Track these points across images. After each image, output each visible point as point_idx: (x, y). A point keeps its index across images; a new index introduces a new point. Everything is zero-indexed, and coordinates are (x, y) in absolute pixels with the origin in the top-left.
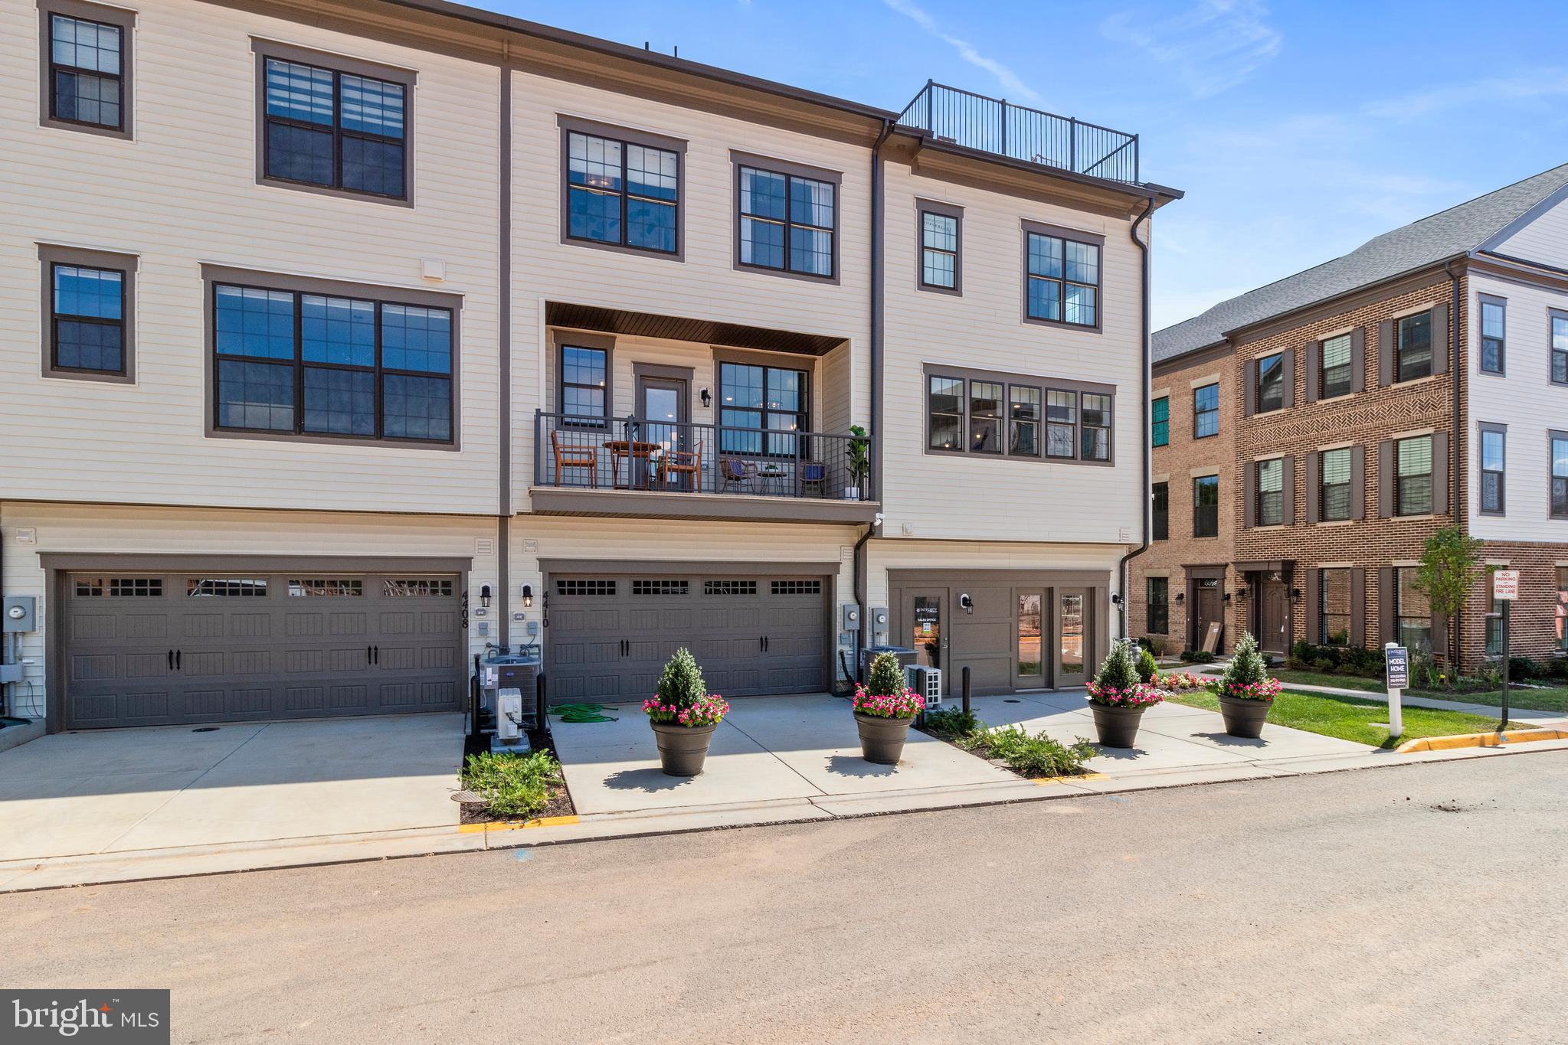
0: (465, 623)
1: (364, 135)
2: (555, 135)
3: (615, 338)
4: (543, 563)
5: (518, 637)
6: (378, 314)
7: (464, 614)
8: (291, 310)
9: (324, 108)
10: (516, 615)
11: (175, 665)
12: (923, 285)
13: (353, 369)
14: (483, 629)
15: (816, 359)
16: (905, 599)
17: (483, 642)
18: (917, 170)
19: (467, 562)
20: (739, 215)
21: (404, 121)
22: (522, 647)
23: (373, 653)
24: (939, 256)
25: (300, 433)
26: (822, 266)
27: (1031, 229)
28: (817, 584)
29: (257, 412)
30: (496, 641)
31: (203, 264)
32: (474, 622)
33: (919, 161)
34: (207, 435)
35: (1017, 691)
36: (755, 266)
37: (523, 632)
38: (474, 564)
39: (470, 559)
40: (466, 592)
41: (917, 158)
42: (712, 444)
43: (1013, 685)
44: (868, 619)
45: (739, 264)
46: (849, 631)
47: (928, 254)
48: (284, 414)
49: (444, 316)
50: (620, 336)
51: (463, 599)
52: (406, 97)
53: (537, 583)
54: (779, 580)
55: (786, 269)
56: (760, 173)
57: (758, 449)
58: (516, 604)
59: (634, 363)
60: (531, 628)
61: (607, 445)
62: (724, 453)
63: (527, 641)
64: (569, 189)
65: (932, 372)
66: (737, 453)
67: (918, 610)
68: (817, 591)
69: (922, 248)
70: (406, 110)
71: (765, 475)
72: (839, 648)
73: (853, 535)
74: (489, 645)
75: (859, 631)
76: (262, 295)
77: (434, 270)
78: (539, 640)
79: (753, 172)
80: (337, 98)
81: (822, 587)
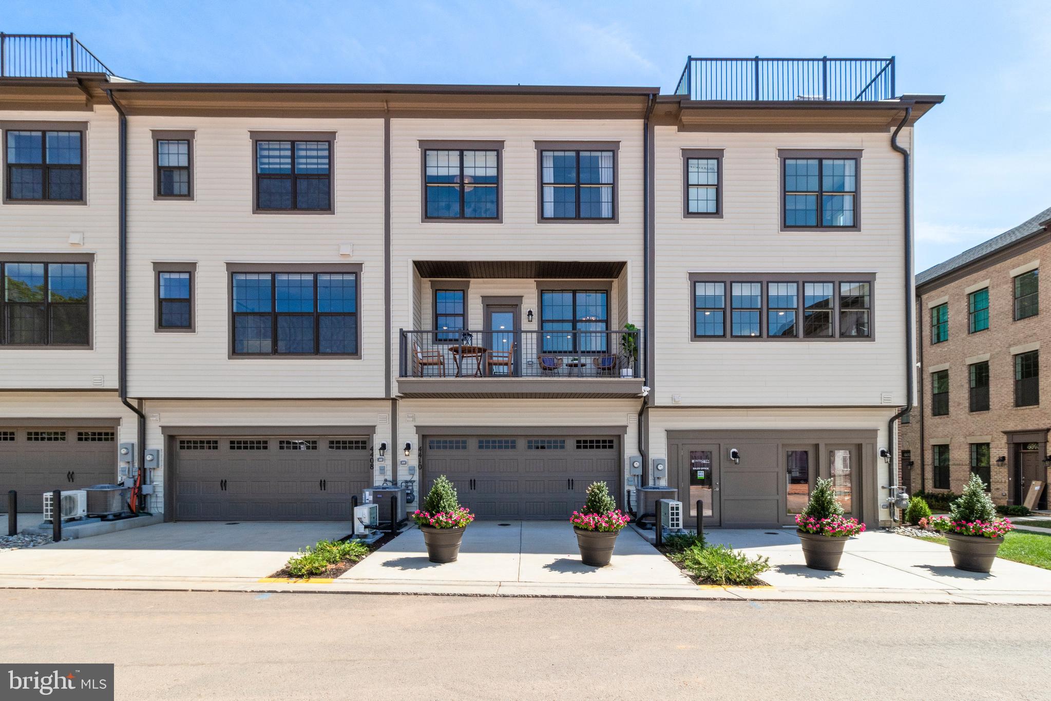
0: (372, 466)
1: (308, 176)
2: (417, 154)
3: (469, 282)
4: (418, 428)
5: (403, 475)
6: (315, 281)
7: (372, 460)
8: (270, 284)
9: (286, 163)
10: (401, 462)
11: (224, 488)
12: (688, 214)
13: (302, 314)
14: (382, 470)
15: (613, 281)
16: (681, 453)
17: (382, 478)
18: (683, 128)
19: (373, 428)
20: (541, 184)
21: (329, 164)
22: (406, 482)
23: (323, 484)
24: (702, 191)
25: (275, 354)
26: (606, 211)
27: (785, 155)
28: (611, 442)
29: (253, 344)
30: (390, 478)
31: (227, 263)
32: (377, 465)
33: (683, 120)
34: (229, 358)
35: (784, 527)
36: (556, 219)
37: (407, 472)
38: (378, 430)
39: (374, 427)
40: (373, 447)
41: (681, 120)
42: (535, 346)
43: (780, 521)
44: (651, 467)
45: (542, 218)
46: (635, 475)
47: (692, 191)
48: (267, 344)
49: (352, 277)
50: (472, 280)
51: (371, 452)
52: (330, 149)
53: (415, 441)
54: (582, 439)
55: (578, 217)
56: (556, 154)
57: (571, 348)
58: (401, 455)
59: (482, 297)
60: (411, 470)
61: (451, 349)
62: (545, 352)
63: (408, 478)
64: (426, 187)
65: (696, 279)
66: (555, 352)
67: (693, 461)
68: (611, 447)
69: (687, 186)
70: (330, 157)
71: (571, 365)
72: (627, 488)
73: (637, 405)
74: (386, 480)
75: (642, 476)
76: (255, 277)
77: (346, 250)
78: (416, 478)
79: (551, 153)
80: (293, 157)
81: (615, 444)
